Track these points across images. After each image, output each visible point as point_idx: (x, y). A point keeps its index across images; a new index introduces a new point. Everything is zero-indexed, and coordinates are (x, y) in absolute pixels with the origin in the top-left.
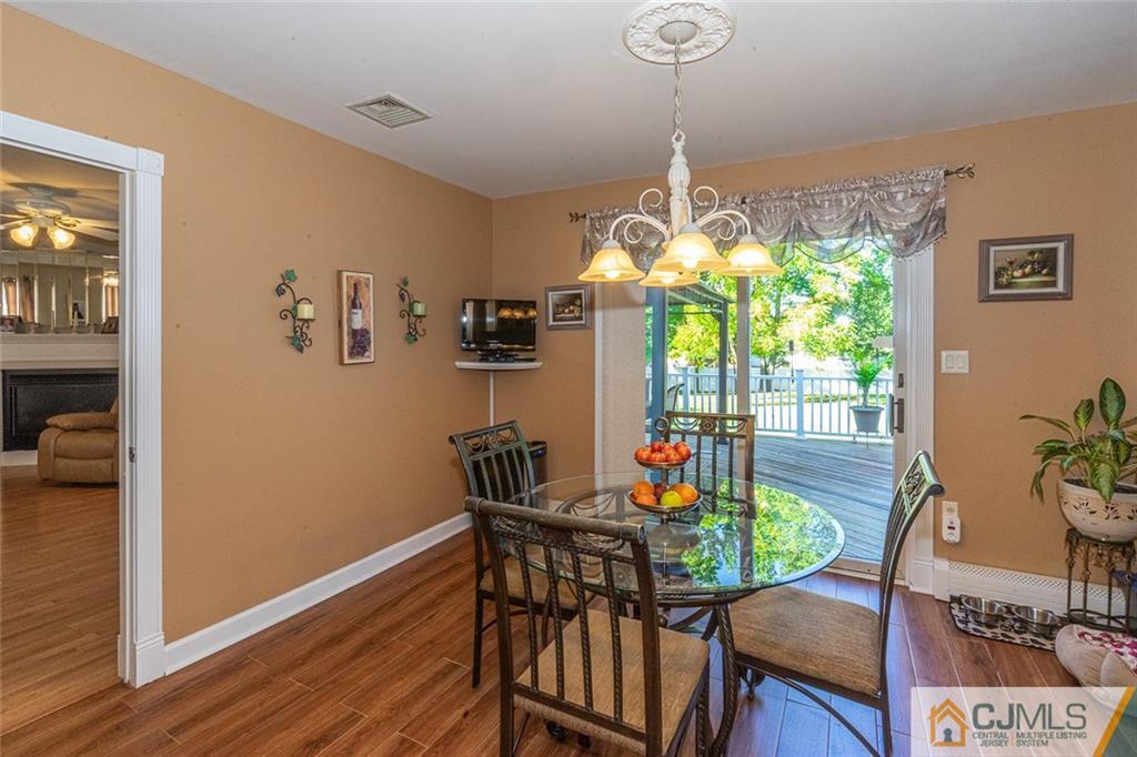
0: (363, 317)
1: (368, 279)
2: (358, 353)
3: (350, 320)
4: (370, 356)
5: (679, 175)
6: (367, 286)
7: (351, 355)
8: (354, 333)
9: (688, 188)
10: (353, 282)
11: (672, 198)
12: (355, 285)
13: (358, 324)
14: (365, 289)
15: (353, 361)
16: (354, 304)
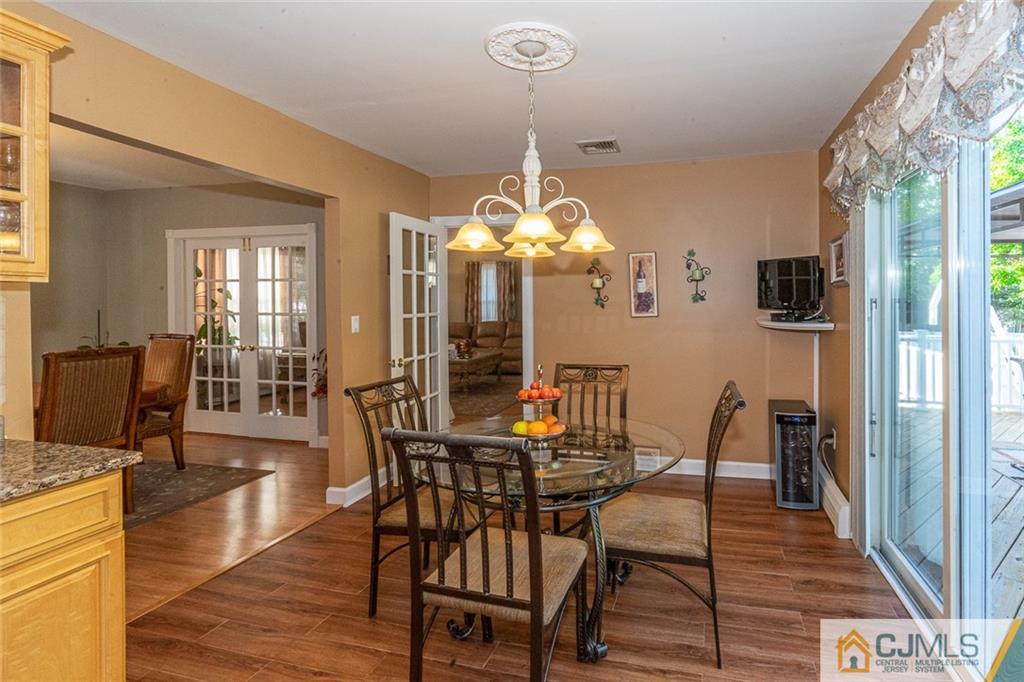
0: (647, 283)
1: (651, 256)
2: (643, 310)
3: (635, 287)
4: (653, 312)
5: (532, 166)
6: (650, 261)
7: (637, 310)
8: (639, 296)
9: (540, 177)
10: (637, 261)
11: (526, 184)
12: (640, 263)
13: (642, 288)
14: (648, 264)
15: (638, 315)
16: (639, 275)
